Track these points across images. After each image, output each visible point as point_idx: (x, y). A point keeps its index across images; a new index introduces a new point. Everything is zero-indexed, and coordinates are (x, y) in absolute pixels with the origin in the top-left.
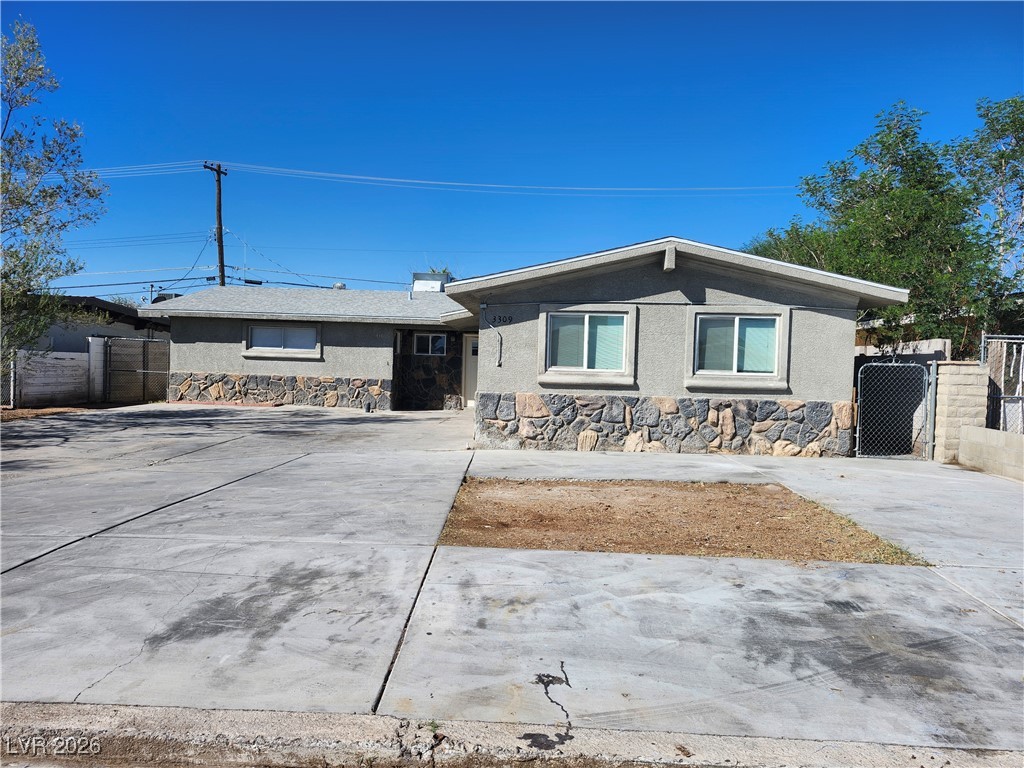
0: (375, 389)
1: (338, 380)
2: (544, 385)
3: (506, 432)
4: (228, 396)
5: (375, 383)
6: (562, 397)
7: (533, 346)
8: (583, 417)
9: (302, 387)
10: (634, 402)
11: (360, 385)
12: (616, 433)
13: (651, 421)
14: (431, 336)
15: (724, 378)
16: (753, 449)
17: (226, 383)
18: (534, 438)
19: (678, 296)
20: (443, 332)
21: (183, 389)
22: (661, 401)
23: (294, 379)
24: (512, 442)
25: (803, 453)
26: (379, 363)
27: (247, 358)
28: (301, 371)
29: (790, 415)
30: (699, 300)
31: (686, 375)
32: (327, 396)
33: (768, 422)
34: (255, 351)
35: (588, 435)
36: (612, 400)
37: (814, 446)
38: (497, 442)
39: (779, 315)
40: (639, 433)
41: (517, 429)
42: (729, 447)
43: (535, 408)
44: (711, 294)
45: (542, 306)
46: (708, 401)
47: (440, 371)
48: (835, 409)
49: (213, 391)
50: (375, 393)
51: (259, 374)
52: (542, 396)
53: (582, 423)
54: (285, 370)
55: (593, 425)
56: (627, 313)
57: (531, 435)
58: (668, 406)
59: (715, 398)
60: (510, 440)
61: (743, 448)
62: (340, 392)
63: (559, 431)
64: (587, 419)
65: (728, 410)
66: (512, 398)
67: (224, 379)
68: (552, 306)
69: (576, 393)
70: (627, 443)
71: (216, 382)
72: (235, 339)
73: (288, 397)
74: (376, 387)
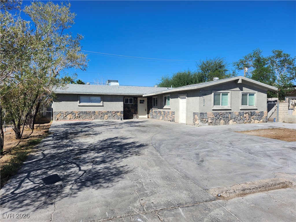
0: (119, 114)
1: (108, 112)
2: (213, 110)
3: (205, 122)
4: (74, 118)
5: (119, 112)
6: (217, 113)
7: (210, 100)
8: (221, 117)
9: (97, 114)
10: (230, 113)
11: (114, 113)
12: (227, 120)
13: (234, 117)
14: (129, 98)
15: (247, 107)
16: (252, 122)
17: (73, 114)
18: (211, 123)
19: (238, 89)
20: (132, 97)
21: (58, 116)
22: (236, 113)
23: (95, 112)
24: (207, 124)
25: (260, 122)
26: (119, 106)
27: (79, 106)
28: (97, 109)
29: (257, 114)
30: (242, 90)
31: (240, 106)
32: (105, 116)
33: (254, 116)
34: (82, 104)
35: (222, 121)
36: (227, 113)
37: (261, 120)
38: (204, 124)
39: (255, 93)
40: (232, 120)
41: (207, 121)
42: (248, 122)
43: (211, 116)
44: (244, 88)
45: (213, 91)
46: (244, 112)
47: (132, 108)
48: (264, 113)
49: (68, 117)
50: (119, 115)
51: (83, 111)
52: (213, 113)
53: (221, 118)
54: (92, 109)
55: (223, 119)
56: (229, 93)
57: (211, 122)
58: (237, 114)
59: (245, 111)
60: (206, 124)
61: (250, 122)
62: (109, 115)
63: (217, 121)
64: (222, 118)
65: (247, 114)
66: (206, 113)
67: (72, 113)
68: (215, 91)
69: (219, 112)
70: (230, 122)
71: (70, 114)
72: (76, 100)
73: (93, 117)
74: (119, 113)
